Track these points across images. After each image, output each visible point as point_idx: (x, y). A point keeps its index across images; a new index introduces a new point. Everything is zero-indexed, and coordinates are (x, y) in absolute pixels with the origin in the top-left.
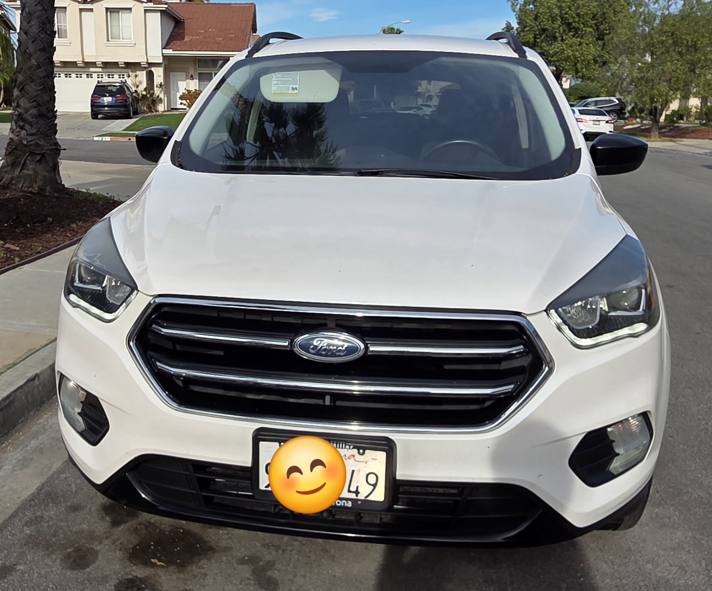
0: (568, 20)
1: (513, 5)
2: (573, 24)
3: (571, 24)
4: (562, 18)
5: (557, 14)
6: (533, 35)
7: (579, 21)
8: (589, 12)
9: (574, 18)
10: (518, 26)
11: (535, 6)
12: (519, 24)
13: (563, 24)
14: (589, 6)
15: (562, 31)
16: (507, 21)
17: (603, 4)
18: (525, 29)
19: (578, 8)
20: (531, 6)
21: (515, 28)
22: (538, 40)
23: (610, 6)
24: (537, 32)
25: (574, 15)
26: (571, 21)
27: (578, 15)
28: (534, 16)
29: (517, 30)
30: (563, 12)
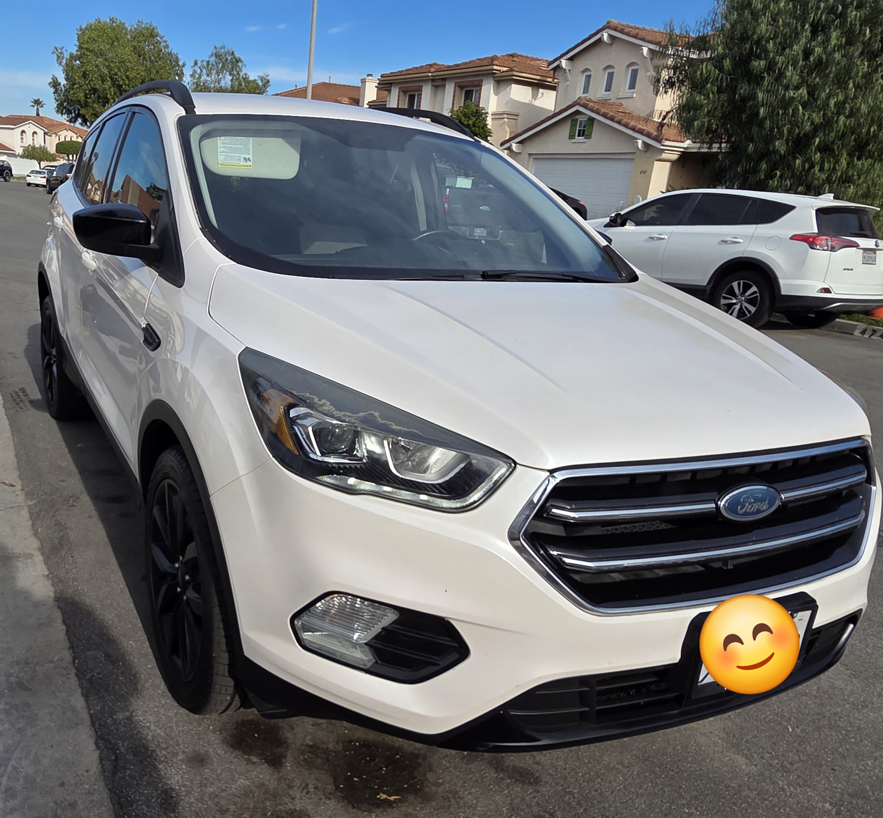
0: (119, 81)
1: (58, 57)
2: (124, 87)
3: (122, 86)
4: (112, 79)
5: (106, 75)
6: (83, 94)
7: (129, 84)
8: (138, 76)
9: (124, 80)
10: (65, 82)
11: (81, 62)
12: (66, 79)
13: (114, 85)
14: (137, 70)
15: (113, 93)
16: (53, 76)
17: (149, 70)
18: (75, 86)
19: (127, 70)
20: (78, 62)
21: (62, 84)
22: (89, 100)
23: (157, 72)
24: (87, 92)
25: (124, 77)
26: (121, 83)
27: (127, 77)
28: (82, 73)
29: (64, 86)
30: (113, 72)
